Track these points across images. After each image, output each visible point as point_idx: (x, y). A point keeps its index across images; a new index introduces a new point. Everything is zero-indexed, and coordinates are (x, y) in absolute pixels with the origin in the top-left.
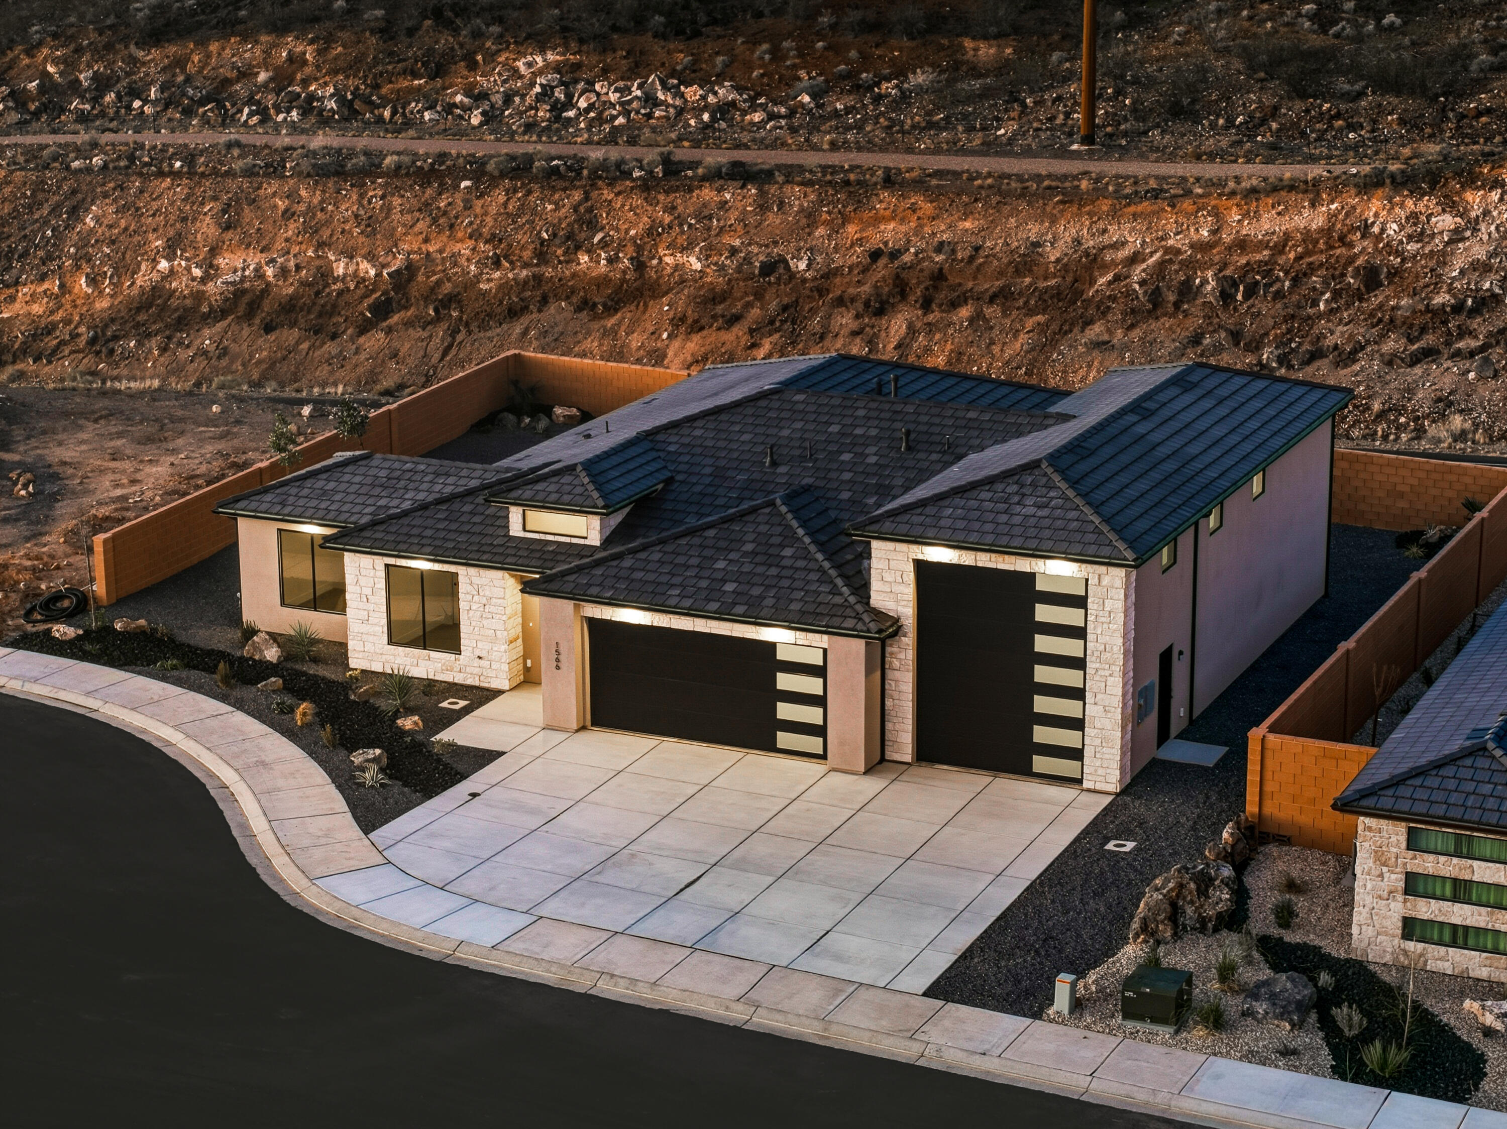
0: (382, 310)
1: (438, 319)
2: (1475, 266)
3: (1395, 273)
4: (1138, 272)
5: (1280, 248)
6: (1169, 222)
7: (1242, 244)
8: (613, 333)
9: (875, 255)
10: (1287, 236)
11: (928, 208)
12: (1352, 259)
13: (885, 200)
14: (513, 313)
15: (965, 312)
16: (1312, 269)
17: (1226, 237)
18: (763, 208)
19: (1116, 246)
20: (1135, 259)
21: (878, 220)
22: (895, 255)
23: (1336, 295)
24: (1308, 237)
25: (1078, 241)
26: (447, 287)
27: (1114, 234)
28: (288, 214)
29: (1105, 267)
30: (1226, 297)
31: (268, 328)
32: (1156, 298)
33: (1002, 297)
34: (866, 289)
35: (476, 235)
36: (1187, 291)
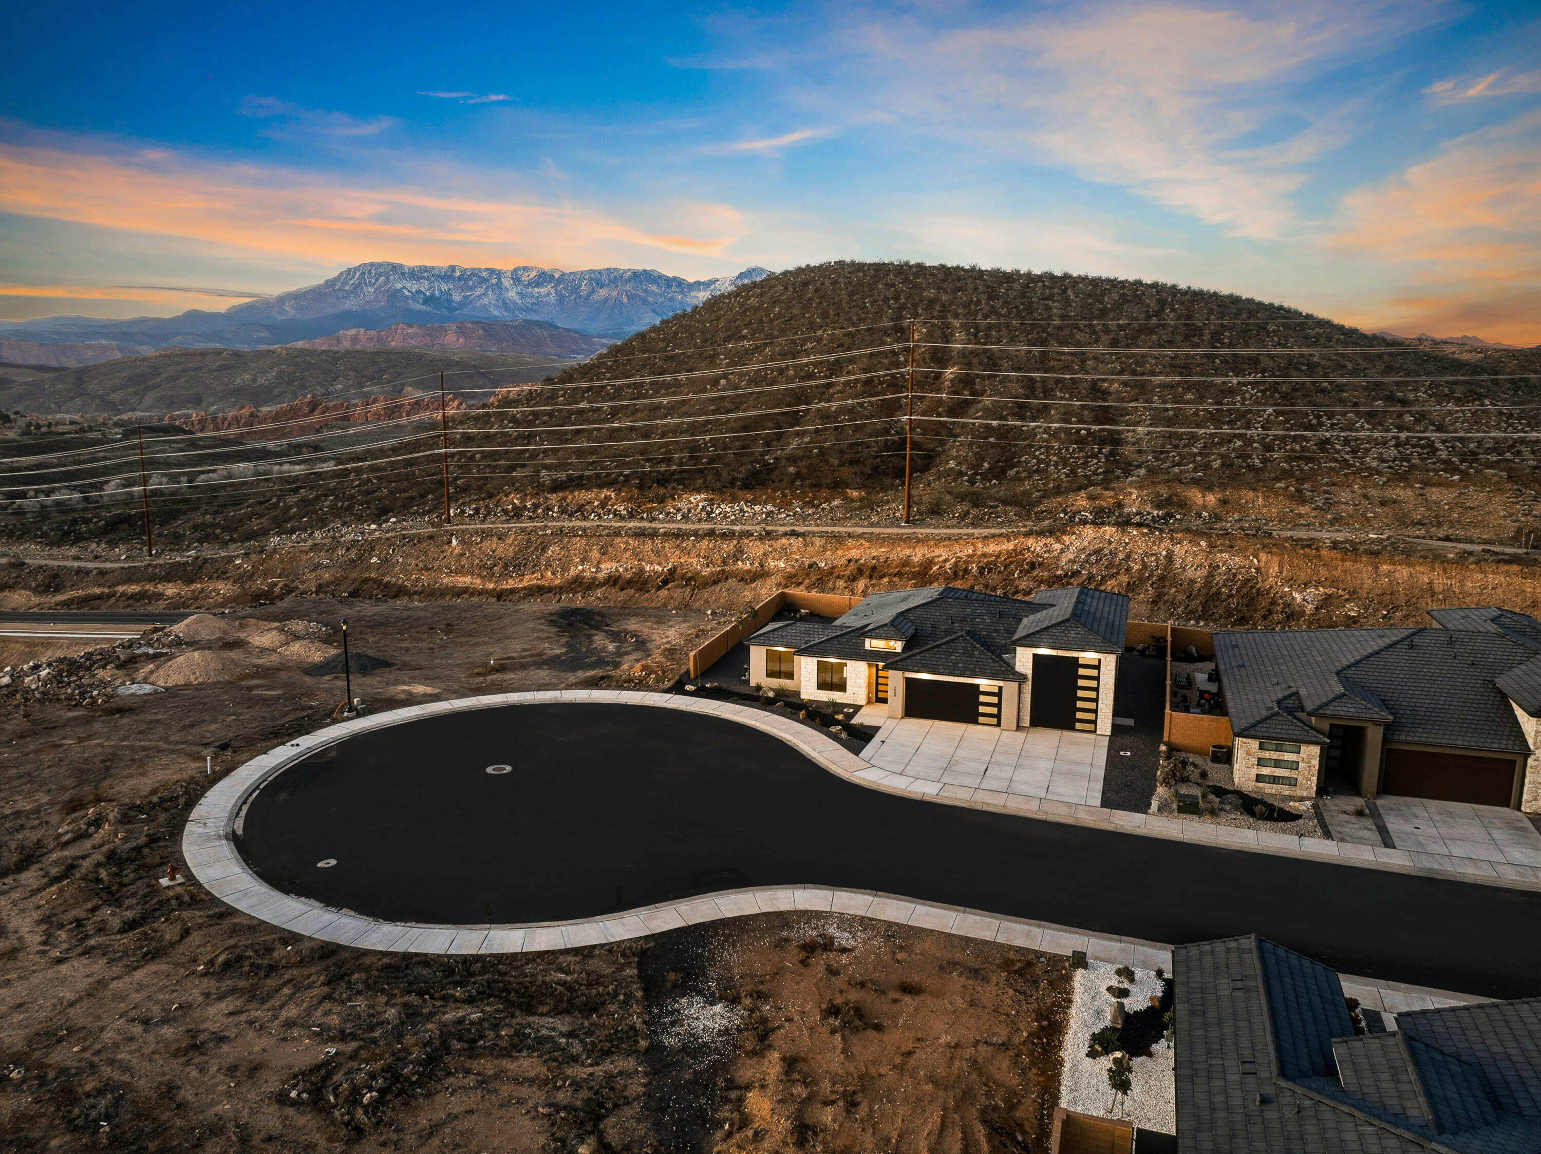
0: (665, 582)
1: (687, 585)
2: (1070, 561)
3: (1041, 564)
4: (948, 565)
5: (998, 557)
6: (957, 548)
7: (984, 555)
8: (755, 588)
9: (850, 561)
10: (1000, 552)
11: (867, 544)
12: (1025, 560)
13: (851, 542)
14: (715, 583)
15: (886, 580)
16: (1011, 563)
17: (979, 553)
18: (806, 545)
19: (938, 556)
20: (946, 561)
21: (849, 549)
22: (857, 561)
23: (1021, 571)
24: (1008, 552)
25: (924, 555)
26: (690, 574)
27: (937, 552)
28: (625, 550)
29: (935, 564)
30: (981, 573)
31: (622, 590)
32: (956, 574)
33: (899, 574)
34: (848, 572)
35: (698, 556)
36: (966, 571)
